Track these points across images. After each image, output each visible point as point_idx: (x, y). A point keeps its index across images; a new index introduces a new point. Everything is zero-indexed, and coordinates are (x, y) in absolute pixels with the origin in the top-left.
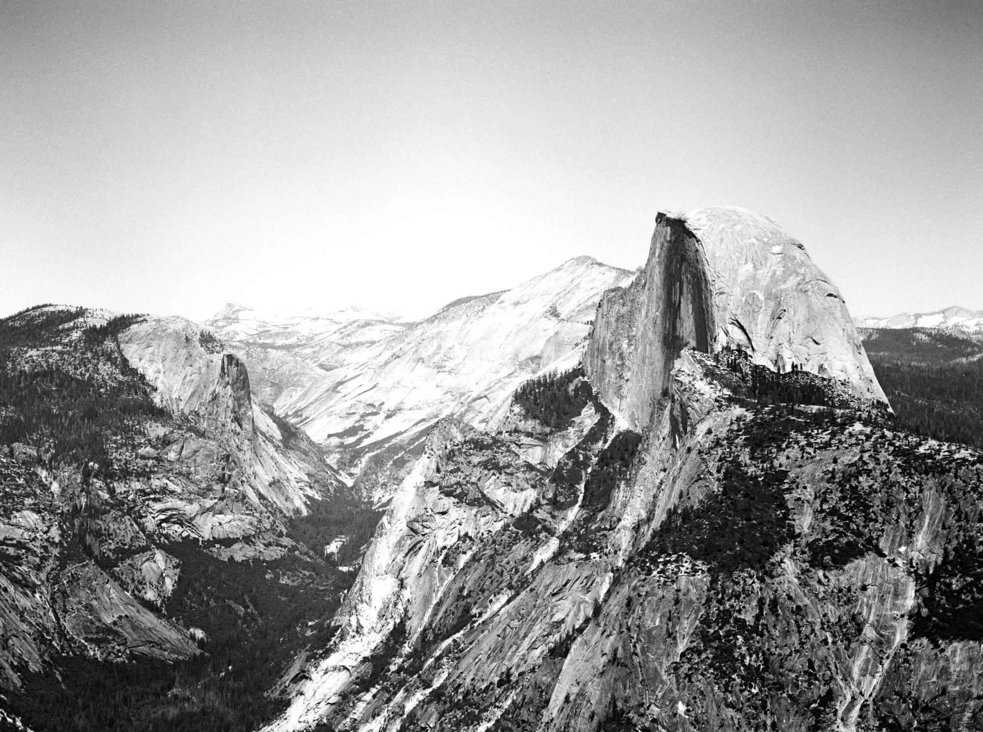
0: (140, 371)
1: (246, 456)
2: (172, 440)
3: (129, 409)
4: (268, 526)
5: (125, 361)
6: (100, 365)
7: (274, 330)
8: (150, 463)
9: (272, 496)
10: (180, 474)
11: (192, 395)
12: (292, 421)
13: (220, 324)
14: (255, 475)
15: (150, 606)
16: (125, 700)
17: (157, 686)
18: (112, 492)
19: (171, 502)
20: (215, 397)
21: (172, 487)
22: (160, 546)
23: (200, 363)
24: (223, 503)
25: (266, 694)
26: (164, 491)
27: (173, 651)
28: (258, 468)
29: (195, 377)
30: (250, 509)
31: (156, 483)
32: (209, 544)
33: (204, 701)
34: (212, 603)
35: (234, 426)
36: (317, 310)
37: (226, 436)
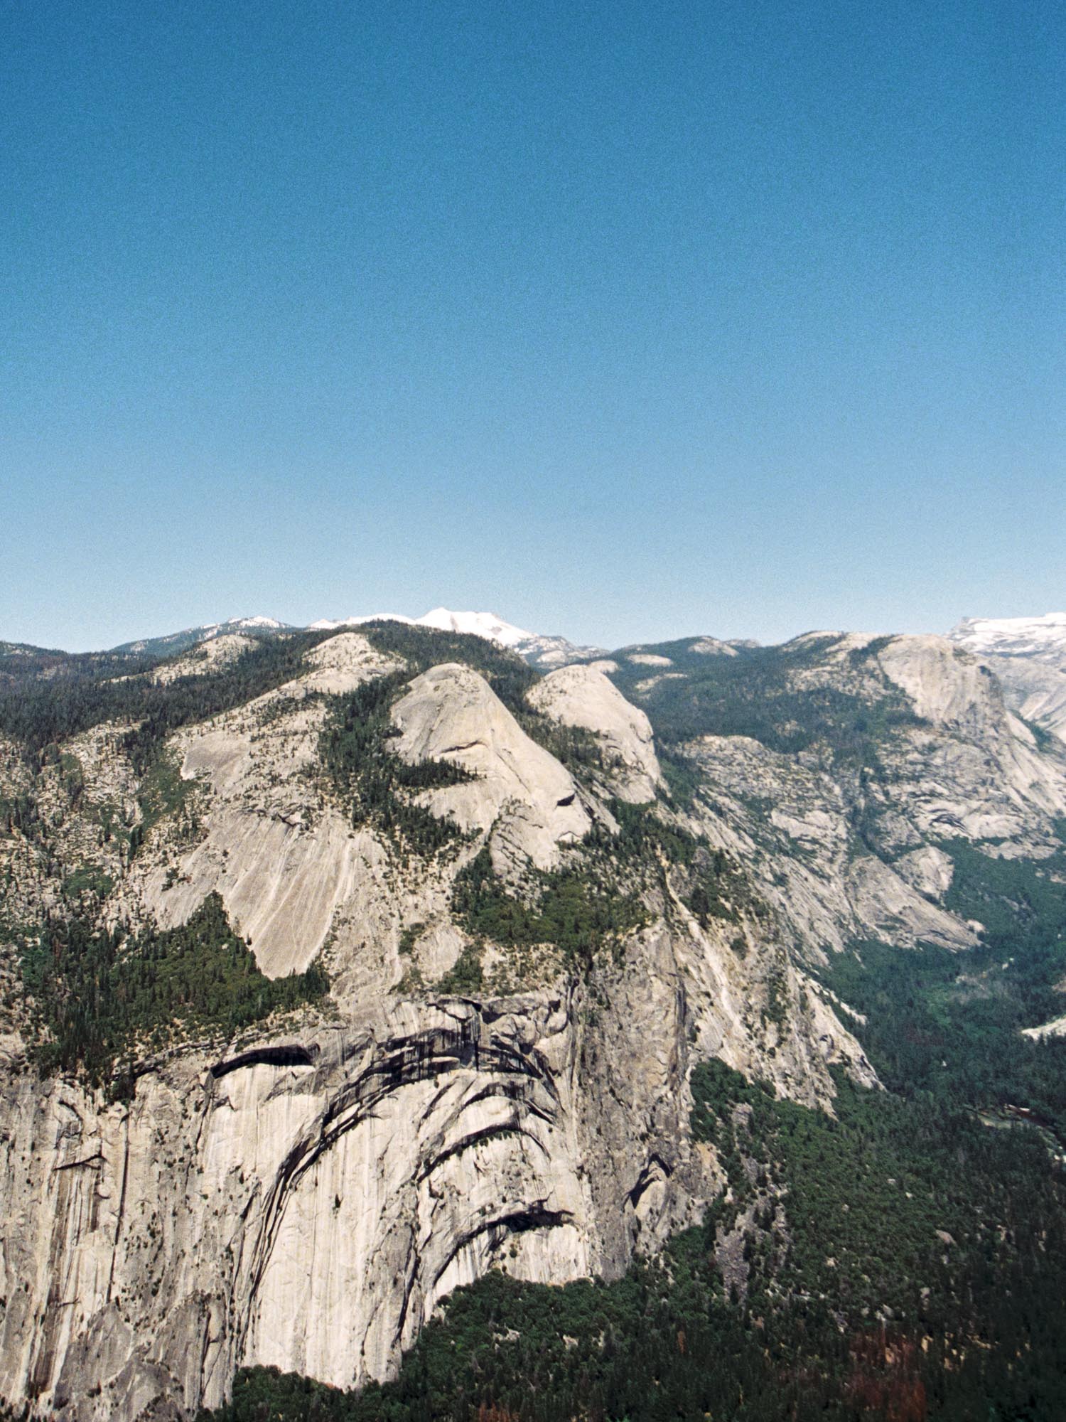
0: (901, 685)
1: (1005, 759)
2: (936, 745)
3: (896, 720)
4: (1034, 826)
5: (886, 677)
6: (865, 682)
7: (1011, 639)
8: (919, 767)
9: (1034, 797)
10: (946, 777)
11: (951, 704)
12: (1042, 725)
13: (958, 637)
14: (1015, 777)
15: (930, 898)
16: (919, 983)
17: (946, 972)
18: (886, 794)
19: (939, 804)
20: (973, 706)
21: (939, 789)
22: (933, 844)
23: (955, 675)
24: (989, 804)
25: (1054, 988)
26: (933, 794)
27: (955, 941)
28: (1018, 772)
29: (952, 688)
30: (1017, 809)
31: (926, 786)
32: (979, 842)
33: (992, 990)
34: (987, 898)
35: (992, 732)
36: (1051, 618)
37: (985, 742)
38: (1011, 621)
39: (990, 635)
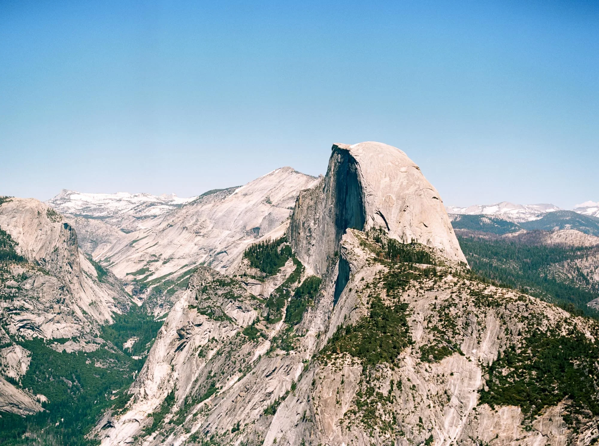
0: (8, 232)
1: (75, 287)
2: (27, 276)
4: (88, 331)
7: (93, 207)
8: (13, 290)
9: (91, 312)
10: (33, 297)
11: (41, 248)
12: (104, 264)
13: (58, 202)
14: (80, 298)
15: (11, 381)
17: (15, 432)
19: (26, 316)
20: (56, 250)
21: (27, 306)
22: (18, 343)
23: (47, 228)
24: (60, 316)
25: (85, 437)
26: (22, 309)
27: (26, 409)
28: (82, 294)
29: (43, 237)
30: (78, 320)
31: (17, 303)
32: (51, 342)
33: (45, 441)
34: (51, 379)
35: (68, 268)
36: (120, 195)
37: (62, 274)
38: (95, 195)
39: (80, 203)
